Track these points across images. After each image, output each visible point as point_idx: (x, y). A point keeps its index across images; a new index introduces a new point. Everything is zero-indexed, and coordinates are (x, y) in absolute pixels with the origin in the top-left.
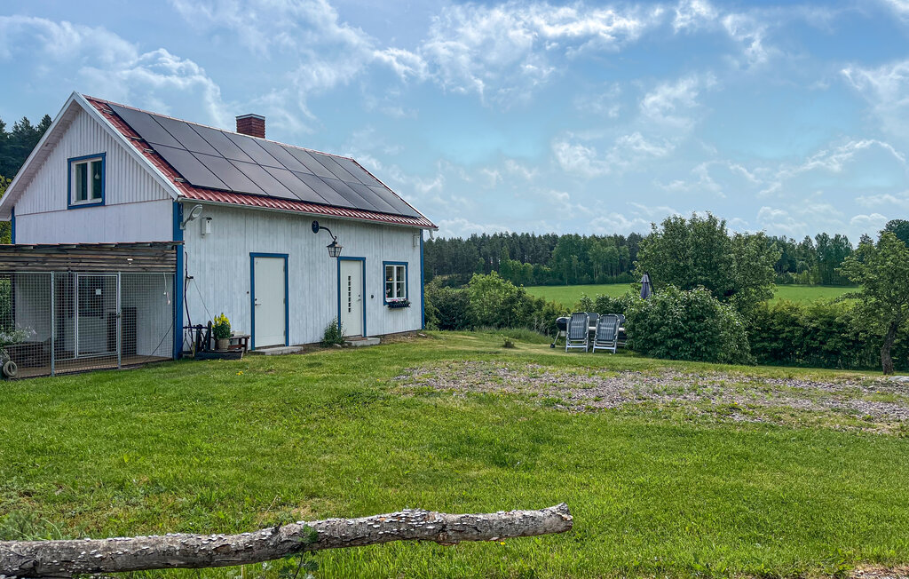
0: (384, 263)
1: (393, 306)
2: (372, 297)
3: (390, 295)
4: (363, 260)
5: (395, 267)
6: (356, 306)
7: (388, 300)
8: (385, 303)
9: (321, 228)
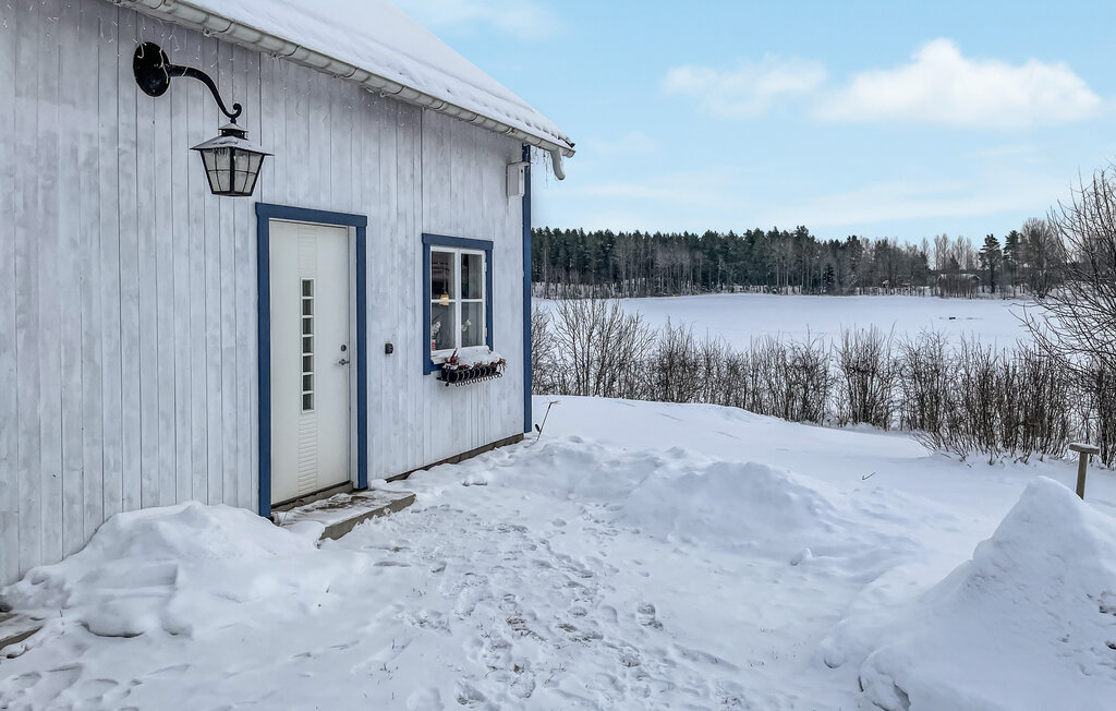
0: (428, 240)
1: (451, 375)
2: (389, 349)
3: (444, 341)
4: (358, 223)
5: (458, 253)
6: (332, 384)
7: (438, 356)
8: (429, 366)
9: (178, 71)
